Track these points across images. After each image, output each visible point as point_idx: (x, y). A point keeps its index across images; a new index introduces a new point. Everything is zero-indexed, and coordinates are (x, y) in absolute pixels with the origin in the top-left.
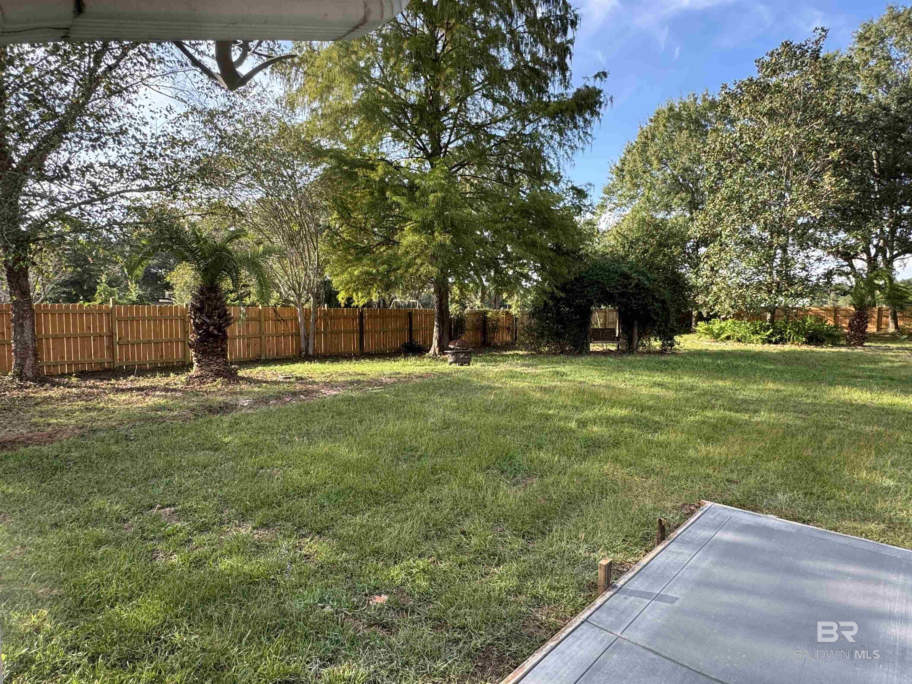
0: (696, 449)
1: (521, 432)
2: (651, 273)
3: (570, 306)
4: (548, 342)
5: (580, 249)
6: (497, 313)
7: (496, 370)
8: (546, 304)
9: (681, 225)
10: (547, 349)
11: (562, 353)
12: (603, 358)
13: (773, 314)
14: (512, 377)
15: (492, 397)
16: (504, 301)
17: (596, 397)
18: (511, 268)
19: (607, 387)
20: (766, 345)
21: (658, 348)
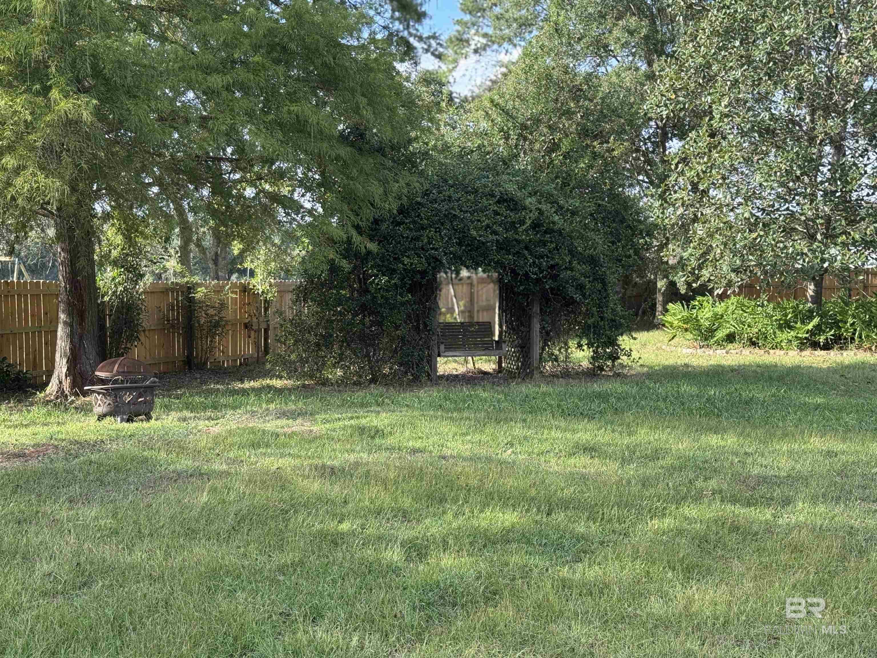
0: (663, 595)
1: (274, 581)
2: (567, 196)
3: (391, 272)
4: (341, 357)
5: (410, 141)
6: (219, 290)
7: (216, 430)
8: (334, 269)
9: (629, 90)
10: (339, 373)
11: (373, 381)
12: (466, 391)
13: (819, 285)
14: (255, 445)
15: (204, 498)
16: (235, 260)
17: (450, 485)
18: (252, 183)
19: (474, 459)
20: (807, 352)
21: (585, 364)
